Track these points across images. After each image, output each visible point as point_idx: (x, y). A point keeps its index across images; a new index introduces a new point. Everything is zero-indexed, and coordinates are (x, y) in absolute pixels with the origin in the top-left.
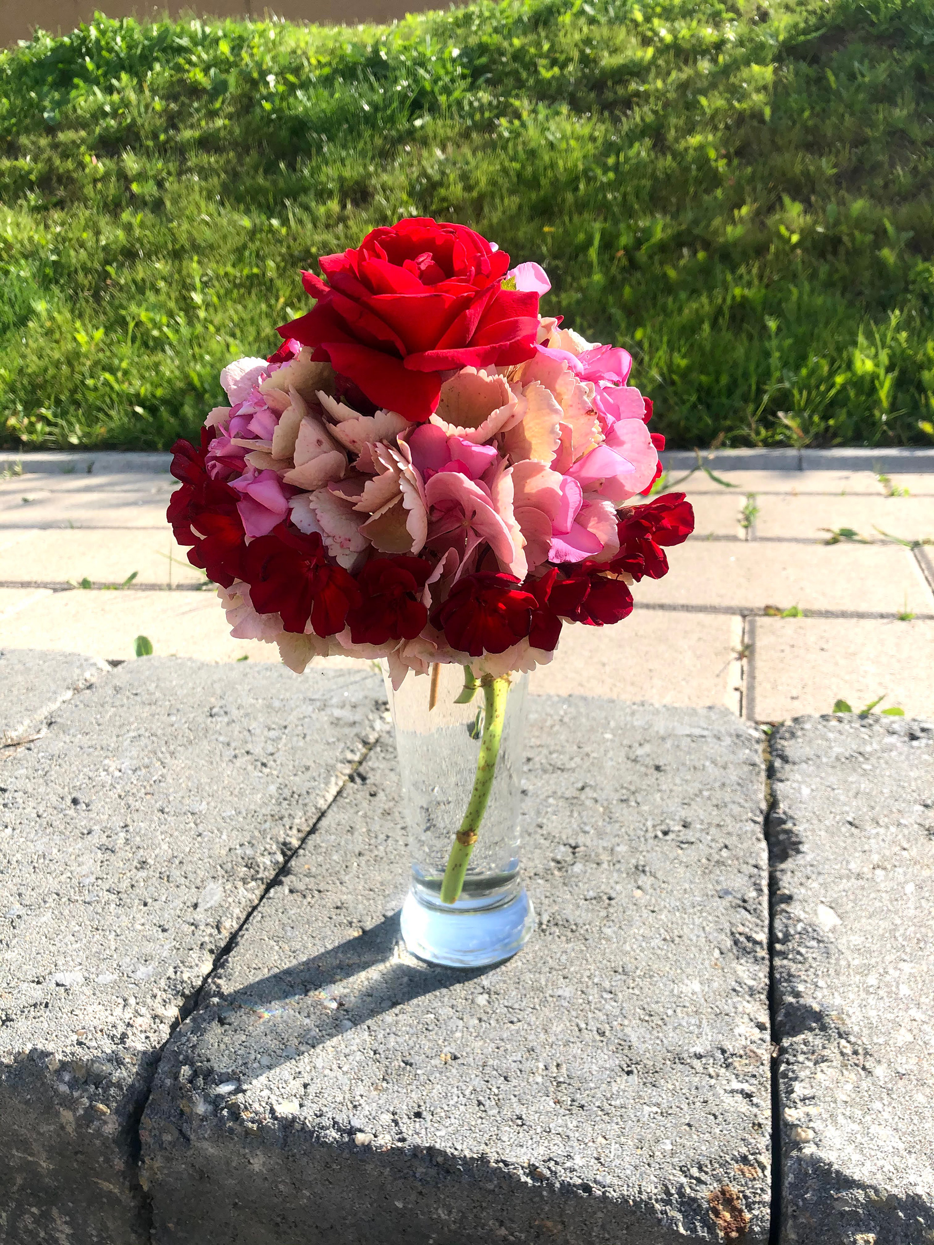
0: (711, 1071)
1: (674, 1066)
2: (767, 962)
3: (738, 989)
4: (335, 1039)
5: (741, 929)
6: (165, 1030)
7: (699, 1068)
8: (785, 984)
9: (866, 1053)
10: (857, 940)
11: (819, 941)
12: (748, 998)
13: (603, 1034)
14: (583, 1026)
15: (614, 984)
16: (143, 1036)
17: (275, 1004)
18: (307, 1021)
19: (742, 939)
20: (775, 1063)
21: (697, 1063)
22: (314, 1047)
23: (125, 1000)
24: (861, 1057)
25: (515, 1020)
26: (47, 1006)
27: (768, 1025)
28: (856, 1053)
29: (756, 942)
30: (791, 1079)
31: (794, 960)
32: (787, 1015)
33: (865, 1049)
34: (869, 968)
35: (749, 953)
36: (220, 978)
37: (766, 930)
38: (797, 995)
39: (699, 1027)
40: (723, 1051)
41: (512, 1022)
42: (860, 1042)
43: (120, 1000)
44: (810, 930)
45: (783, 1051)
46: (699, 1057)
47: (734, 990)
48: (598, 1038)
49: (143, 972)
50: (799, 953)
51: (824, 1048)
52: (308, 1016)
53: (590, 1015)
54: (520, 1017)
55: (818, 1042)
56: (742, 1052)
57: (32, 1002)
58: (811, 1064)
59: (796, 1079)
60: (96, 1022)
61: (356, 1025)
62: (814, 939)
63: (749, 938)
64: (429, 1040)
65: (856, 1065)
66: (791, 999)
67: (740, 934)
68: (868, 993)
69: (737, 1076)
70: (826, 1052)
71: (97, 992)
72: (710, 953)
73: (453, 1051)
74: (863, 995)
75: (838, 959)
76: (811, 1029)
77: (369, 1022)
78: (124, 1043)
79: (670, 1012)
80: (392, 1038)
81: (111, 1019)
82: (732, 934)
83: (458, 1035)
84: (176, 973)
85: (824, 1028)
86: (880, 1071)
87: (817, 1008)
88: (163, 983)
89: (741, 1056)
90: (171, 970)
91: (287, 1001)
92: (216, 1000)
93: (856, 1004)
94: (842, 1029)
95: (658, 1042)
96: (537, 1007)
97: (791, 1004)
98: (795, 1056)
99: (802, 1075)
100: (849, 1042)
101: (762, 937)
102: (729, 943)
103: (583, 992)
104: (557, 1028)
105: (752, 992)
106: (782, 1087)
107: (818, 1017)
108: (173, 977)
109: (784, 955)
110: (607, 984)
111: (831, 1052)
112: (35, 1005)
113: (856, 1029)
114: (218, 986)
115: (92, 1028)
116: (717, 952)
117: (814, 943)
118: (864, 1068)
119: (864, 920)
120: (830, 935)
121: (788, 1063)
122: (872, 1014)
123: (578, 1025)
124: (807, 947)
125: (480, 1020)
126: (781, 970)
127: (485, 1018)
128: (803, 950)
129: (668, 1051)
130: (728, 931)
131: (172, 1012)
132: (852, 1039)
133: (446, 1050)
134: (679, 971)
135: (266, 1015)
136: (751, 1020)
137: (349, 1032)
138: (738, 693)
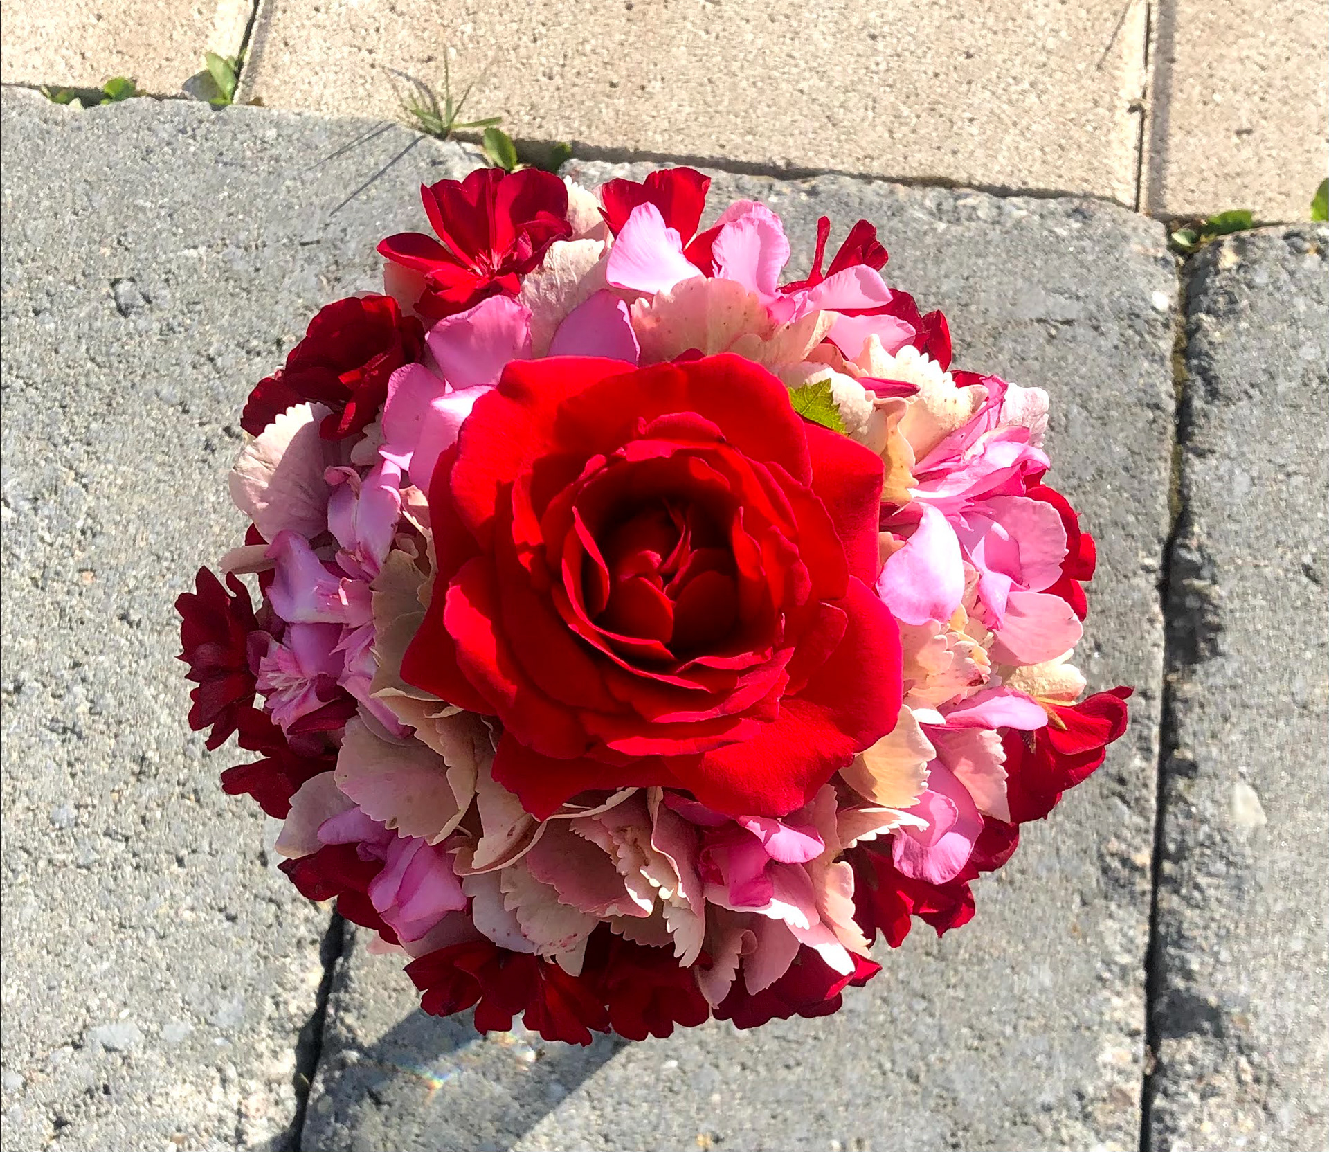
0: (1064, 1134)
1: (1014, 1130)
2: (1149, 898)
3: (1106, 975)
4: (545, 1121)
5: (1114, 845)
6: (287, 1092)
7: (1049, 1132)
8: (1171, 950)
9: (1271, 1082)
10: (1284, 857)
11: (1229, 864)
12: (1118, 985)
13: (915, 1079)
14: (888, 1066)
15: (928, 980)
16: (265, 1120)
17: (445, 1061)
18: (498, 1089)
19: (1115, 864)
20: (1149, 1087)
21: (1043, 1119)
22: (519, 1136)
23: (220, 1070)
24: (1264, 1087)
25: (792, 1062)
26: (106, 1090)
27: (1142, 1027)
28: (1257, 1080)
29: (1135, 868)
30: (1167, 1128)
31: (1187, 900)
32: (1171, 1004)
33: (1270, 1074)
34: (1295, 915)
35: (1123, 887)
36: (346, 1010)
37: (1151, 837)
38: (1188, 975)
39: (1049, 1056)
40: (1081, 1097)
41: (788, 1067)
42: (1265, 1064)
43: (213, 1072)
44: (1218, 838)
45: (1159, 1068)
46: (1047, 1109)
47: (1100, 978)
48: (911, 1087)
49: (228, 1009)
50: (1197, 886)
51: (1217, 1071)
52: (498, 1079)
53: (897, 1045)
54: (799, 1057)
55: (1208, 1058)
56: (1105, 1094)
57: (84, 1087)
58: (1194, 1098)
59: (1174, 1130)
60: (192, 1118)
61: (570, 1091)
62: (1222, 857)
63: (1125, 861)
64: (679, 1112)
65: (1257, 1101)
66: (1178, 982)
67: (1112, 855)
68: (1287, 967)
69: (1097, 1133)
70: (1219, 1081)
71: (173, 1060)
72: (1067, 904)
73: (713, 1128)
74: (1281, 972)
75: (1253, 903)
76: (1203, 1033)
77: (588, 1084)
78: (244, 1142)
79: (1009, 1030)
80: (625, 1112)
81: (213, 1109)
82: (1101, 856)
83: (716, 1098)
84: (277, 1004)
85: (1219, 1033)
86: (1286, 1114)
87: (1213, 1000)
88: (264, 1029)
89: (1104, 1100)
90: (269, 1002)
91: (461, 1052)
92: (354, 1055)
93: (1268, 993)
94: (1246, 1039)
95: (993, 1088)
96: (822, 1035)
97: (1178, 991)
98: (1176, 1083)
99: (1183, 1124)
100: (1251, 1062)
101: (1144, 858)
102: (1093, 872)
103: (885, 1000)
104: (852, 1072)
105: (1124, 971)
106: (1155, 1138)
107: (1214, 1015)
108: (276, 1015)
109: (1175, 885)
110: (916, 984)
111: (1224, 1082)
112: (89, 1091)
113: (1263, 1039)
114: (350, 1029)
115: (192, 1130)
116: (1077, 899)
117: (1220, 866)
118: (1265, 1108)
119: (1302, 814)
120: (1248, 851)
121: (1166, 1094)
122: (1289, 1008)
123: (880, 1066)
124: (1209, 874)
125: (744, 1067)
126: (1168, 918)
127: (750, 1063)
128: (1202, 880)
129: (1007, 1105)
130: (1095, 854)
131: (288, 1062)
132: (1256, 1057)
133: (703, 1126)
134: (1021, 947)
135: (438, 1084)
136: (1121, 1030)
137: (564, 1106)
138: (1137, 115)
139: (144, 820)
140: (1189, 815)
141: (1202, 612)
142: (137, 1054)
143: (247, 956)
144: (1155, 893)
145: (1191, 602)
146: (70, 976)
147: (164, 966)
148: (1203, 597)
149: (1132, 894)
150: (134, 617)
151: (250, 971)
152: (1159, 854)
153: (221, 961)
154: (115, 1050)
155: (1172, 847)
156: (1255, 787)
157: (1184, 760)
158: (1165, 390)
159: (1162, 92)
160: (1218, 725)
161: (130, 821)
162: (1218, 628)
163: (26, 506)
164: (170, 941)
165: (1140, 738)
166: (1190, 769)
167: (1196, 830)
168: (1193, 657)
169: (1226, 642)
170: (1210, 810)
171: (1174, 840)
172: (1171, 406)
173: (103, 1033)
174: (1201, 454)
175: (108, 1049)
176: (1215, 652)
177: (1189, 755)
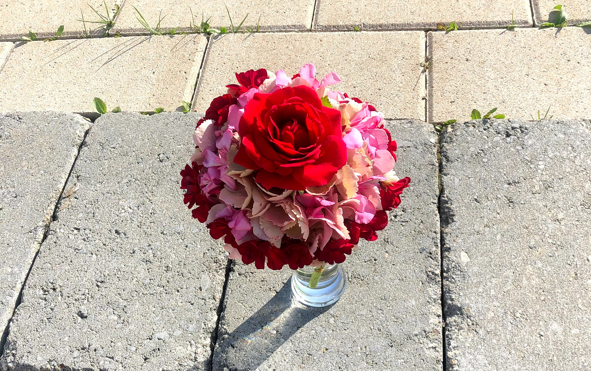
0: (421, 341)
1: (407, 341)
2: (440, 283)
3: (430, 301)
4: (279, 348)
5: (430, 269)
6: (208, 349)
7: (417, 341)
8: (447, 294)
9: (477, 324)
10: (475, 269)
11: (461, 271)
12: (433, 304)
13: (380, 330)
14: (372, 327)
15: (382, 305)
16: (202, 355)
17: (251, 335)
18: (266, 341)
19: (430, 274)
20: (444, 330)
21: (415, 338)
22: (272, 353)
23: (190, 342)
24: (475, 326)
25: (346, 328)
26: (159, 350)
27: (441, 315)
28: (473, 324)
29: (436, 275)
30: (449, 338)
31: (450, 282)
32: (448, 308)
33: (476, 322)
34: (480, 283)
35: (433, 280)
36: (224, 325)
37: (440, 267)
38: (452, 300)
39: (416, 322)
40: (425, 332)
41: (345, 330)
42: (475, 320)
43: (188, 343)
44: (457, 266)
45: (447, 325)
46: (416, 335)
47: (428, 302)
48: (379, 332)
49: (192, 327)
50: (453, 278)
51: (462, 323)
52: (266, 339)
53: (374, 322)
54: (348, 327)
55: (459, 320)
56: (432, 331)
57: (152, 349)
58: (456, 331)
59: (451, 339)
60: (183, 355)
61: (286, 340)
62: (459, 270)
63: (433, 273)
64: (316, 343)
65: (473, 330)
66: (450, 302)
67: (429, 272)
68: (479, 296)
69: (430, 341)
70: (462, 325)
71: (177, 340)
72: (418, 284)
73: (325, 347)
74: (477, 297)
75: (468, 280)
76: (457, 314)
77: (291, 338)
78: (197, 361)
79: (404, 316)
80: (301, 344)
81: (188, 352)
82: (426, 272)
83: (326, 339)
84: (205, 325)
85: (462, 314)
86: (481, 332)
87: (459, 305)
88: (202, 331)
89: (432, 332)
90: (203, 324)
91: (256, 333)
92: (226, 336)
93: (474, 302)
94: (469, 314)
95: (401, 331)
96: (354, 321)
97: (450, 304)
98: (451, 327)
99: (454, 337)
100: (471, 320)
101: (438, 272)
102: (425, 276)
103: (370, 311)
104: (362, 330)
105: (435, 300)
106: (446, 342)
107: (460, 309)
108: (205, 327)
109: (447, 279)
110: (379, 307)
111: (464, 325)
112: (154, 350)
113: (474, 314)
114: (225, 329)
115: (182, 358)
116: (421, 283)
117: (459, 273)
118: (476, 331)
119: (479, 258)
120: (466, 268)
121: (449, 331)
122: (480, 306)
123: (370, 328)
124: (456, 275)
125: (333, 331)
126: (446, 287)
127: (335, 330)
128: (454, 276)
129: (405, 335)
130: (425, 272)
131: (208, 341)
132: (472, 319)
133: (323, 346)
134: (406, 295)
135: (250, 341)
136: (435, 315)
137: (284, 344)
138: (424, 100)
139: (168, 282)
140: (449, 261)
141: (449, 212)
142: (167, 340)
143: (197, 313)
144: (442, 281)
145: (446, 210)
146: (149, 321)
147: (174, 317)
148: (449, 208)
149: (435, 281)
150: (165, 232)
151: (197, 317)
152: (442, 271)
153: (189, 315)
154: (161, 339)
155: (445, 269)
156: (466, 252)
157: (447, 247)
158: (435, 161)
159: (431, 95)
160: (455, 238)
161: (164, 282)
162: (454, 215)
163: (136, 208)
164: (175, 311)
165: (435, 243)
166: (449, 249)
167: (451, 264)
168: (447, 223)
169: (455, 218)
170: (455, 258)
171: (446, 267)
172: (437, 165)
173: (157, 335)
174: (446, 175)
175: (159, 339)
176: (453, 221)
177: (448, 246)
